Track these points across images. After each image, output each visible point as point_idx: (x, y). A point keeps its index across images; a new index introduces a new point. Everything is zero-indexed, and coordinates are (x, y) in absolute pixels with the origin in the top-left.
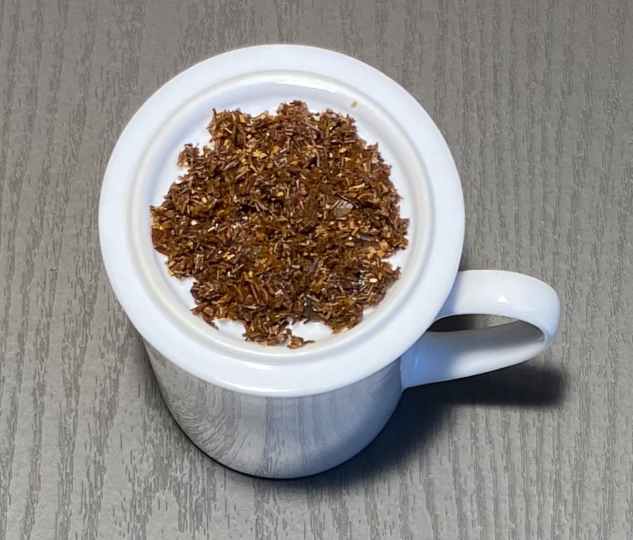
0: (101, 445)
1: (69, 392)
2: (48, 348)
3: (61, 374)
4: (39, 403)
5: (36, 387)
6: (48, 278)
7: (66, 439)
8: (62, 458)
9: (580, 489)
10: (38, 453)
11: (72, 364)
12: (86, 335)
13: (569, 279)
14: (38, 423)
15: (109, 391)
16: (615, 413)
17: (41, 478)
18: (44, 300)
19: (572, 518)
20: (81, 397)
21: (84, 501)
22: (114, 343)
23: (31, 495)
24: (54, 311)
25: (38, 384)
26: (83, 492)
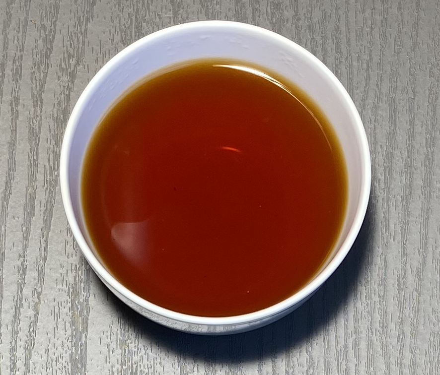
0: (58, 140)
1: (36, 104)
2: (21, 73)
3: (31, 91)
4: (15, 111)
5: (13, 99)
6: (21, 24)
7: (34, 135)
8: (31, 149)
9: (389, 172)
10: (14, 145)
11: (38, 84)
12: (48, 64)
13: (382, 26)
14: (14, 125)
15: (63, 102)
16: (413, 118)
17: (16, 163)
18: (18, 40)
19: (384, 191)
20: (44, 106)
21: (46, 179)
22: (67, 69)
23: (9, 175)
24: (25, 47)
25: (14, 97)
26: (45, 172)
